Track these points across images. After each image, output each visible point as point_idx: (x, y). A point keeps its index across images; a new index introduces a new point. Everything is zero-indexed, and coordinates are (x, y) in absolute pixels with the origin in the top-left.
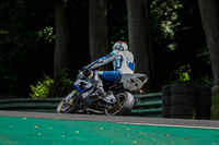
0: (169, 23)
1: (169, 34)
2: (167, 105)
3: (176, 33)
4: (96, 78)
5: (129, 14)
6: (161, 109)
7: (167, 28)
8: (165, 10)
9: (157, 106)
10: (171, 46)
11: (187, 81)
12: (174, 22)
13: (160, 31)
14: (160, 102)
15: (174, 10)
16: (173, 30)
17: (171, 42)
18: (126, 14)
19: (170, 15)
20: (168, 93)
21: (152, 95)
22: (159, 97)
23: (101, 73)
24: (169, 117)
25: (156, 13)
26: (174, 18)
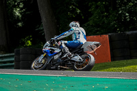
0: (18, 9)
1: (18, 16)
2: (17, 61)
3: (23, 16)
6: (13, 64)
7: (17, 13)
8: (15, 2)
9: (11, 62)
10: (20, 24)
11: (30, 46)
12: (21, 9)
13: (12, 14)
14: (13, 59)
15: (21, 2)
16: (21, 13)
17: (19, 21)
19: (18, 5)
20: (18, 53)
21: (8, 55)
22: (12, 56)
23: (66, 42)
24: (19, 69)
25: (10, 3)
26: (21, 6)
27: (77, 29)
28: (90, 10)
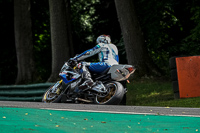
0: (87, 17)
1: (88, 27)
3: (94, 26)
4: (84, 69)
5: (51, 9)
7: (86, 22)
8: (83, 5)
10: (89, 38)
12: (92, 16)
13: (79, 24)
15: (92, 5)
16: (91, 23)
17: (89, 34)
18: (48, 9)
19: (88, 10)
23: (89, 64)
25: (75, 8)
26: (92, 12)
27: (106, 46)
28: (192, 19)
